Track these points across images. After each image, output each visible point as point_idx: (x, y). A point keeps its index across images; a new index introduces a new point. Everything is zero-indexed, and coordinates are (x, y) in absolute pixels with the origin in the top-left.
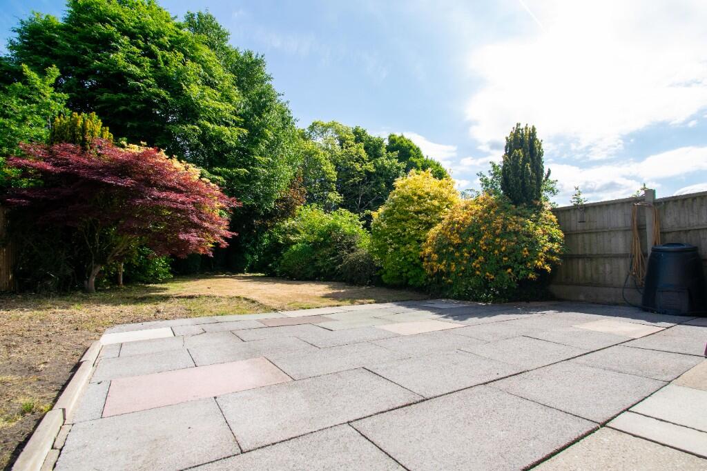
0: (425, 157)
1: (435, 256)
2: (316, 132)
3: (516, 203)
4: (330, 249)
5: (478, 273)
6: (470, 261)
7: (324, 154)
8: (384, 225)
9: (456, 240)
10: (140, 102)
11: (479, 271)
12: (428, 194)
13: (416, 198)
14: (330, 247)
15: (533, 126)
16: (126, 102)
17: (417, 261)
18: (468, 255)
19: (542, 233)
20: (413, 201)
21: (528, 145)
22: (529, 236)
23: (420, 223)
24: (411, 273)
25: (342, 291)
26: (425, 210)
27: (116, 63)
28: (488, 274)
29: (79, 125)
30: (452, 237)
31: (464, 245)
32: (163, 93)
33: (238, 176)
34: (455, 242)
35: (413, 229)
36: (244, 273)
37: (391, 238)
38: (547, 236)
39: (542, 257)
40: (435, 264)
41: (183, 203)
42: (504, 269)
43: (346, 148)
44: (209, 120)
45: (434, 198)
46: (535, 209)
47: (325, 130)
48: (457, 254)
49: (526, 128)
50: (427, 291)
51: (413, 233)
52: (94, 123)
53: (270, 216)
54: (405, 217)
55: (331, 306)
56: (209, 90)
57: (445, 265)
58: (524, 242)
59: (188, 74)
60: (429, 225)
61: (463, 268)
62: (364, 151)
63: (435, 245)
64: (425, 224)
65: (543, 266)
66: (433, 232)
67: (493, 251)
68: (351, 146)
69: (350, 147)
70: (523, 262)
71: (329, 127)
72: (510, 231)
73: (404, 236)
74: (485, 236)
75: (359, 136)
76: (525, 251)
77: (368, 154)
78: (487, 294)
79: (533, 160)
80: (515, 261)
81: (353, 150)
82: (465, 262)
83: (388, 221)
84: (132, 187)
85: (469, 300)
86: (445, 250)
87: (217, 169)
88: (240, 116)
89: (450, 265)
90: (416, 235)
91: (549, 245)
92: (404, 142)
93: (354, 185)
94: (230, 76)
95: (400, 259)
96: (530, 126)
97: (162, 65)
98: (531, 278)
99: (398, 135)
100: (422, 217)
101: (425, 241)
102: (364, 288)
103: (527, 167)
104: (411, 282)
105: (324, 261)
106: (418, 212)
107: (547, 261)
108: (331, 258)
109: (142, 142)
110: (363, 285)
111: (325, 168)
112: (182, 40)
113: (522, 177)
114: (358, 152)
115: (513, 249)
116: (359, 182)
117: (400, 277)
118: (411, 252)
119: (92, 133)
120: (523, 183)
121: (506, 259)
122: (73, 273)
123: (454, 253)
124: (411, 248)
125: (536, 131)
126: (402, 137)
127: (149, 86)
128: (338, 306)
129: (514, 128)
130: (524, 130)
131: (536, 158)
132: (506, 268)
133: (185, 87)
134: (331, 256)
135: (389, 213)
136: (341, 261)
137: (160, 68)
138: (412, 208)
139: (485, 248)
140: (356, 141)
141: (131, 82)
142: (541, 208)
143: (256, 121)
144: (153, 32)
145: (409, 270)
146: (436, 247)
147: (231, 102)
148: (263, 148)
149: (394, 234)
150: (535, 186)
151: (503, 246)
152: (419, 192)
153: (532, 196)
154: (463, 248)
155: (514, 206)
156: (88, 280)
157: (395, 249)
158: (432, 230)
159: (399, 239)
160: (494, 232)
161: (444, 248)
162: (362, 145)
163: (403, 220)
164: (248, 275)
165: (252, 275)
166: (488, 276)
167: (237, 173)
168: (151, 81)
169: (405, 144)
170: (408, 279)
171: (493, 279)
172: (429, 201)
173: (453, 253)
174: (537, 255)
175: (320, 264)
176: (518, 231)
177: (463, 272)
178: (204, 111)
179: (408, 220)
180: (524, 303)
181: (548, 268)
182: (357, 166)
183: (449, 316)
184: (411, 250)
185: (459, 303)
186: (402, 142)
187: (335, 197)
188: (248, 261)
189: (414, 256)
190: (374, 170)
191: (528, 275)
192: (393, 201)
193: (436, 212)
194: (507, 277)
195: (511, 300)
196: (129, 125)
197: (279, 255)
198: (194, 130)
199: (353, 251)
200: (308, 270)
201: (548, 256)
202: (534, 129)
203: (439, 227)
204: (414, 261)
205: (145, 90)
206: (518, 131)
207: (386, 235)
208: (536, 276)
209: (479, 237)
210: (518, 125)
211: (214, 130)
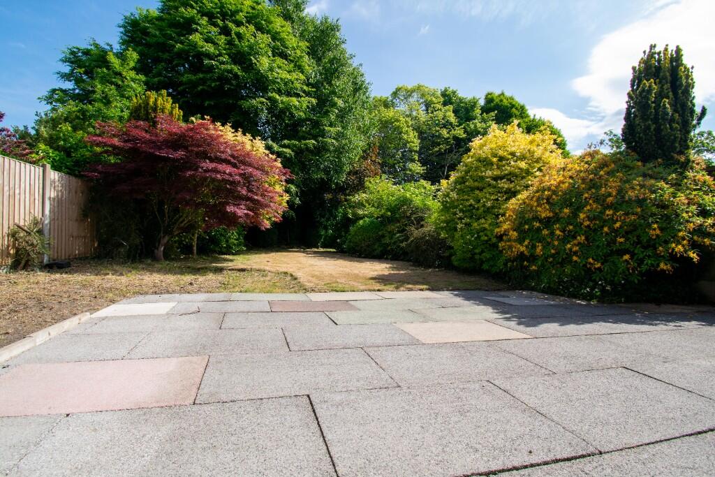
0: (532, 117)
1: (514, 234)
2: (399, 98)
3: (645, 160)
4: (398, 225)
5: (575, 258)
6: (564, 240)
7: (406, 122)
8: (454, 195)
9: (544, 213)
10: (214, 80)
11: (577, 256)
12: (513, 154)
13: (495, 160)
14: (399, 222)
15: (677, 47)
16: (203, 81)
17: (494, 240)
18: (561, 233)
19: (686, 201)
20: (492, 164)
21: (668, 74)
22: (663, 206)
23: (499, 192)
24: (487, 255)
25: (402, 272)
26: (507, 175)
27: (196, 44)
28: (591, 260)
29: (151, 103)
30: (539, 209)
31: (556, 218)
32: (236, 69)
33: (307, 149)
34: (543, 215)
35: (489, 200)
36: (318, 248)
37: (461, 211)
38: (694, 207)
39: (683, 239)
40: (514, 244)
41: (230, 174)
42: (618, 255)
43: (432, 113)
44: (279, 92)
45: (523, 158)
46: (677, 166)
47: (410, 95)
48: (545, 232)
49: (666, 50)
50: (507, 278)
51: (489, 204)
52: (164, 102)
53: (342, 189)
54: (480, 185)
55: (370, 290)
56: (279, 61)
57: (527, 247)
58: (653, 215)
59: (259, 48)
60: (512, 194)
61: (553, 251)
62: (453, 115)
63: (515, 219)
64: (506, 193)
65: (686, 251)
66: (513, 203)
67: (602, 227)
68: (438, 110)
69: (435, 111)
70: (651, 245)
71: (413, 91)
72: (630, 199)
73: (478, 209)
74: (588, 207)
75: (448, 98)
76: (655, 229)
77: (458, 117)
78: (592, 289)
79: (675, 93)
80: (638, 243)
81: (440, 115)
82: (556, 243)
83: (459, 190)
84: (182, 159)
85: (562, 295)
86: (527, 227)
87: (286, 142)
88: (312, 85)
89: (534, 247)
90: (493, 207)
91: (699, 220)
92: (505, 101)
93: (440, 154)
94: (304, 44)
95: (472, 236)
96: (672, 48)
97: (237, 42)
98: (663, 271)
99: (497, 92)
100: (504, 185)
101: (503, 215)
102: (430, 270)
103: (664, 105)
104: (485, 267)
105: (391, 238)
106: (496, 178)
107: (694, 245)
108: (398, 235)
109: (206, 117)
110: (430, 267)
111: (405, 137)
112: (258, 15)
113: (656, 120)
114: (445, 116)
115: (635, 226)
116: (445, 150)
117: (472, 259)
118: (485, 229)
119: (163, 110)
120: (658, 130)
121: (622, 240)
122: (141, 243)
123: (541, 230)
124: (485, 223)
125: (683, 53)
126: (503, 94)
127: (223, 63)
128: (379, 290)
129: (644, 52)
130: (662, 55)
131: (680, 91)
132: (621, 252)
133: (254, 61)
134: (399, 232)
135: (461, 181)
136: (407, 238)
137: (234, 45)
138: (489, 173)
139: (587, 223)
140: (445, 104)
141: (206, 62)
142: (687, 165)
143: (326, 89)
144: (231, 10)
145: (483, 252)
146: (517, 222)
147: (303, 73)
148: (333, 117)
149: (465, 207)
150: (678, 134)
151: (617, 221)
152: (501, 153)
153: (673, 148)
154: (554, 223)
155: (640, 164)
156: (158, 249)
157: (466, 224)
158: (513, 201)
159: (471, 212)
160: (604, 201)
161: (526, 223)
162: (451, 107)
163: (478, 188)
164: (322, 250)
165: (325, 250)
166: (590, 263)
167: (305, 145)
168: (225, 58)
169: (505, 102)
170: (482, 262)
171: (599, 269)
172: (512, 163)
173: (539, 230)
174: (676, 235)
175: (387, 240)
176: (645, 200)
177: (552, 256)
178: (274, 82)
179: (484, 188)
180: (652, 306)
181: (693, 255)
182: (444, 132)
183: (513, 317)
184: (486, 226)
185: (546, 299)
186: (501, 101)
187: (417, 168)
188: (321, 236)
189: (489, 233)
190: (464, 136)
191: (658, 265)
192: (466, 166)
193: (523, 178)
194: (622, 267)
195: (629, 300)
196: (206, 103)
197: (347, 231)
198: (262, 103)
199: (422, 226)
200: (376, 247)
201: (695, 238)
202: (678, 50)
203: (523, 196)
204: (490, 239)
205: (218, 68)
206: (651, 55)
207: (456, 207)
208: (673, 267)
209: (580, 208)
210: (653, 47)
211: (282, 102)
